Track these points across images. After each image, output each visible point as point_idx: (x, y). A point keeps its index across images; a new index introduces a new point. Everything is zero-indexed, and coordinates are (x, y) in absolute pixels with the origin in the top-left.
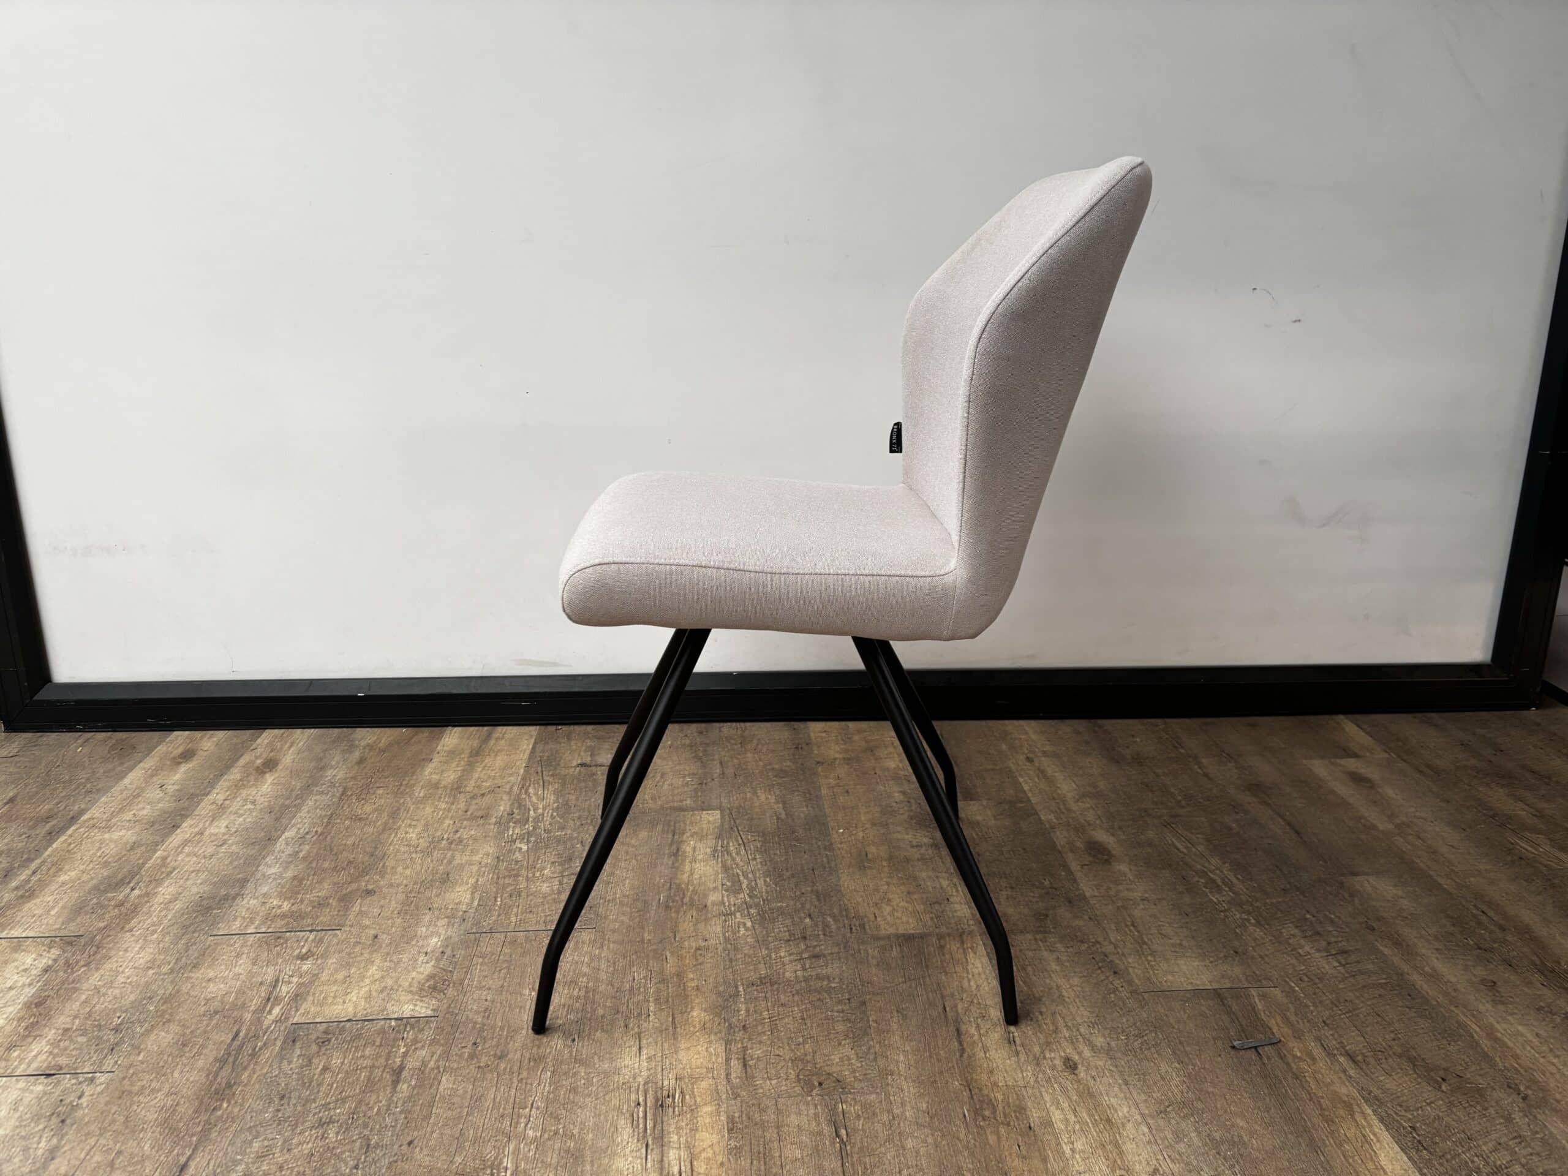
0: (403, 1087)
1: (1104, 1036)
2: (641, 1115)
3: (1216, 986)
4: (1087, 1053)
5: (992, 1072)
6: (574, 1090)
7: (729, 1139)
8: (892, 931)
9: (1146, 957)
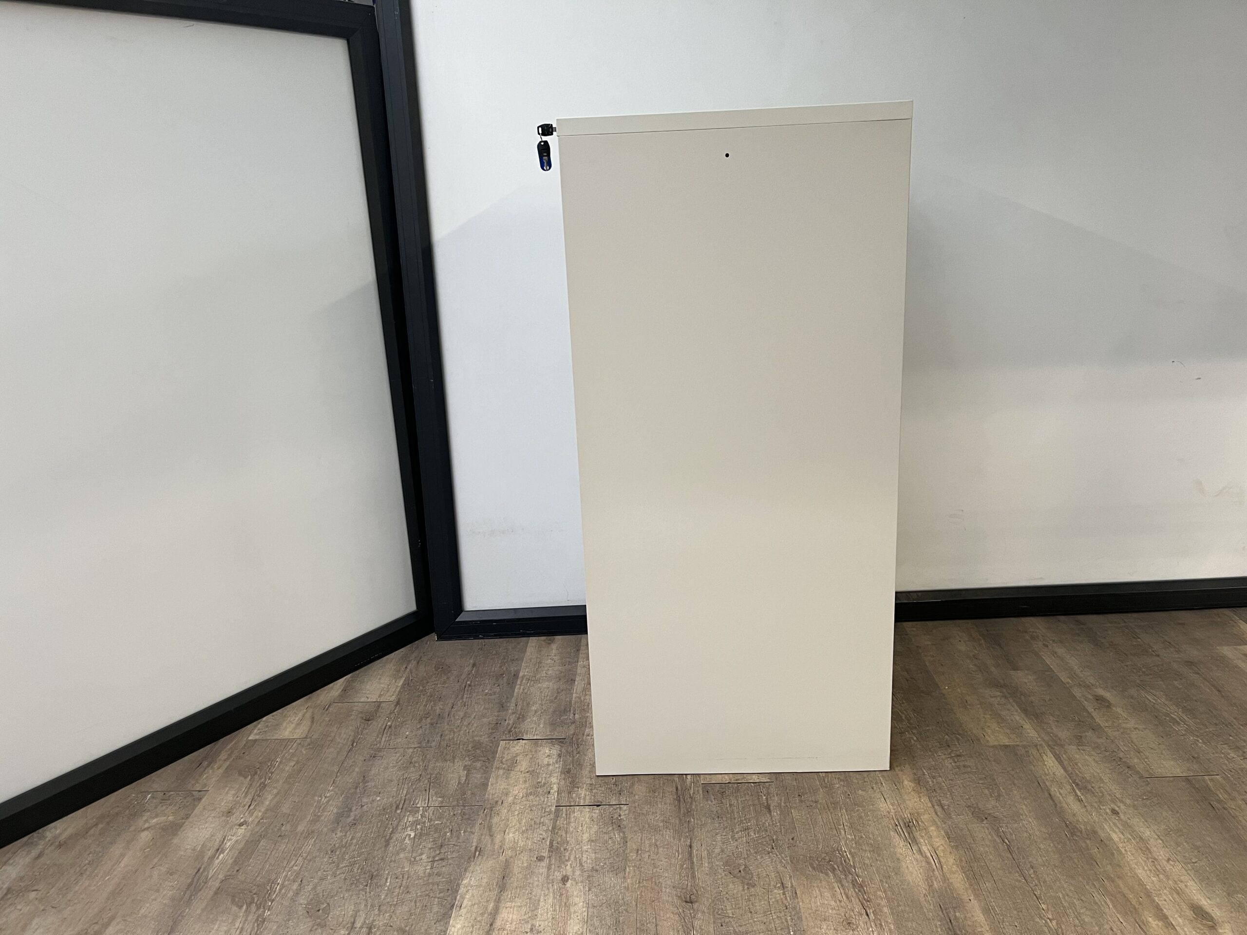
0: (776, 814)
1: (1129, 799)
2: (900, 830)
3: (1185, 774)
4: (1122, 807)
5: (1074, 815)
6: (861, 817)
7: (950, 842)
8: (996, 743)
9: (1143, 759)
